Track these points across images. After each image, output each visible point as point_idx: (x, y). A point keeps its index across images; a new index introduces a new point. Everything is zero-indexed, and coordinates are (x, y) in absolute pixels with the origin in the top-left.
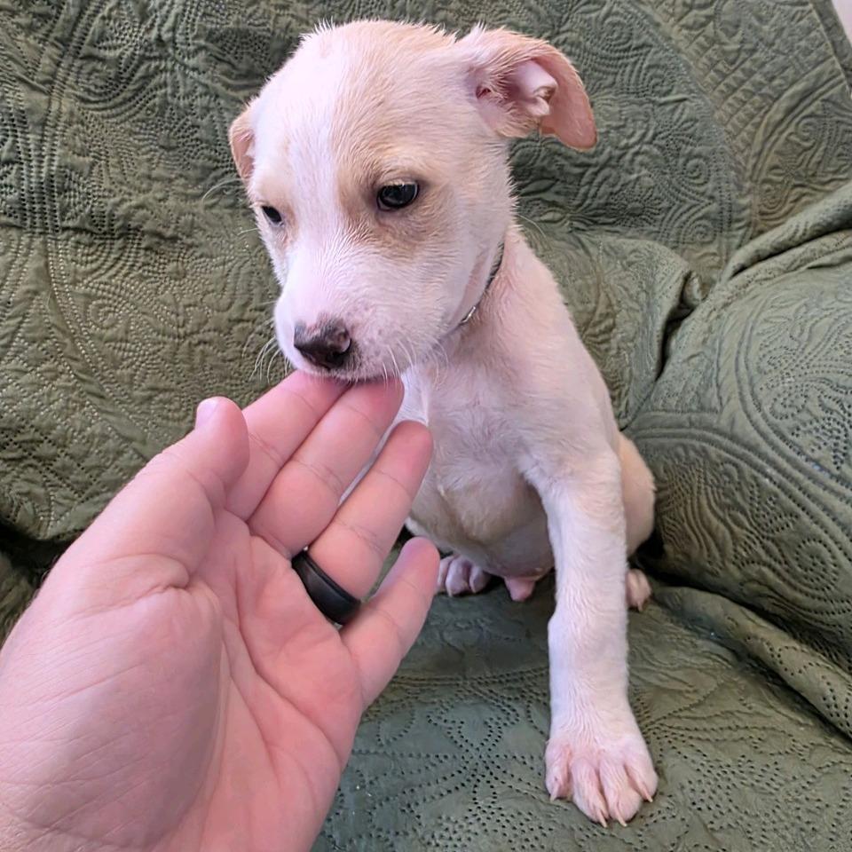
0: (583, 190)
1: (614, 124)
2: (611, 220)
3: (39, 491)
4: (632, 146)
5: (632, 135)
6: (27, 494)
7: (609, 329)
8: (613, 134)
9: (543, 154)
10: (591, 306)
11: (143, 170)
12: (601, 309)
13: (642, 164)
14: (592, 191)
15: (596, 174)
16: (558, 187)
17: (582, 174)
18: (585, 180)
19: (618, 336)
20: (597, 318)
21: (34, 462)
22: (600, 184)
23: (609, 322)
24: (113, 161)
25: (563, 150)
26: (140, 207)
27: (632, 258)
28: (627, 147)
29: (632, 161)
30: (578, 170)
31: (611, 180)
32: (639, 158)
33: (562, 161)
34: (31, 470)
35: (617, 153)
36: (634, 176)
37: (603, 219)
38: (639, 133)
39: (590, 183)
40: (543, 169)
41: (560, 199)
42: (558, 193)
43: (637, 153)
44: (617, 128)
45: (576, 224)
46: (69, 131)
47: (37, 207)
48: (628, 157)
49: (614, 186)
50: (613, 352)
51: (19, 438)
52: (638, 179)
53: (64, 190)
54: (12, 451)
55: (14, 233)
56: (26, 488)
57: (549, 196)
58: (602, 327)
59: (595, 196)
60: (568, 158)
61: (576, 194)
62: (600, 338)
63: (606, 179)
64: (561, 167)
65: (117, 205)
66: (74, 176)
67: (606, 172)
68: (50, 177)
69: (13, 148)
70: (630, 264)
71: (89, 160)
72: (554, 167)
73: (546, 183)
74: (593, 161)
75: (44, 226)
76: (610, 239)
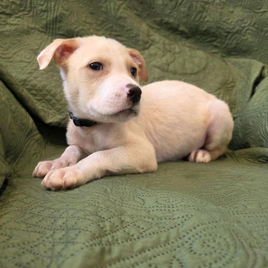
0: (227, 42)
1: (240, 18)
2: (236, 54)
3: (46, 109)
4: (246, 27)
5: (246, 23)
6: (42, 110)
7: (233, 87)
8: (240, 22)
9: (214, 27)
10: (227, 78)
11: (84, 19)
12: (231, 80)
13: (249, 33)
14: (230, 42)
15: (232, 36)
16: (219, 40)
17: (227, 36)
18: (228, 38)
19: (236, 89)
20: (228, 82)
21: (45, 101)
22: (233, 40)
23: (233, 84)
24: (75, 15)
25: (222, 26)
26: (82, 30)
27: (242, 65)
28: (244, 27)
29: (245, 32)
30: (226, 34)
31: (237, 38)
32: (248, 31)
33: (220, 30)
34: (44, 104)
35: (240, 29)
36: (246, 37)
37: (233, 53)
38: (249, 22)
39: (230, 39)
40: (214, 33)
41: (219, 45)
42: (218, 42)
43: (247, 30)
44: (241, 20)
45: (224, 55)
46: (64, 3)
47: (51, 26)
48: (244, 31)
49: (238, 40)
50: (234, 93)
51: (41, 93)
52: (247, 39)
53: (60, 21)
54: (39, 97)
55: (43, 34)
56: (42, 108)
57: (215, 43)
58: (230, 85)
59: (231, 44)
60: (223, 29)
61: (224, 43)
62: (230, 89)
63: (235, 38)
64: (220, 33)
65: (76, 28)
66: (64, 17)
67: (236, 35)
68: (56, 17)
69: (47, 7)
70: (242, 67)
71: (68, 13)
72: (217, 33)
73: (213, 39)
74: (232, 31)
75: (53, 33)
76: (235, 59)
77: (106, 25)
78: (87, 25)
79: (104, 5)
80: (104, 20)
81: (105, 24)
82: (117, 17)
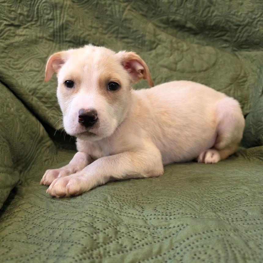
0: (237, 35)
1: (250, 10)
2: (247, 47)
3: (56, 116)
4: (257, 18)
5: (256, 15)
6: (53, 117)
7: (245, 81)
8: (250, 14)
9: (223, 21)
10: (238, 73)
11: (90, 24)
12: (242, 74)
13: (260, 25)
14: (241, 35)
15: (243, 29)
16: (229, 34)
17: (237, 29)
18: (239, 31)
19: (248, 83)
20: (240, 77)
21: (55, 108)
22: (244, 33)
23: (245, 79)
24: (81, 21)
25: (231, 20)
26: (88, 35)
27: (255, 58)
28: (255, 19)
29: (257, 24)
30: (235, 27)
31: (248, 31)
32: (259, 23)
33: (230, 24)
34: (54, 110)
35: (251, 21)
36: (257, 29)
37: (244, 46)
38: (260, 13)
39: (240, 32)
40: (223, 27)
41: (229, 39)
42: (228, 36)
43: (259, 21)
44: (252, 12)
45: (235, 48)
46: (69, 10)
47: (58, 34)
48: (255, 22)
49: (249, 33)
50: (246, 88)
51: (51, 100)
52: (258, 31)
53: (66, 29)
54: (49, 104)
55: (51, 42)
56: (52, 115)
57: (225, 38)
58: (242, 80)
59: (242, 37)
60: (232, 23)
61: (235, 37)
62: (241, 84)
63: (246, 30)
64: (230, 27)
65: (82, 34)
66: (70, 24)
67: (247, 28)
68: (63, 24)
69: (53, 15)
70: (254, 60)
71: (74, 20)
72: (227, 26)
73: (223, 33)
74: (242, 24)
75: (60, 40)
76: (247, 53)
77: (112, 28)
78: (94, 30)
79: (109, 9)
80: (110, 23)
81: (111, 26)
82: (122, 19)
